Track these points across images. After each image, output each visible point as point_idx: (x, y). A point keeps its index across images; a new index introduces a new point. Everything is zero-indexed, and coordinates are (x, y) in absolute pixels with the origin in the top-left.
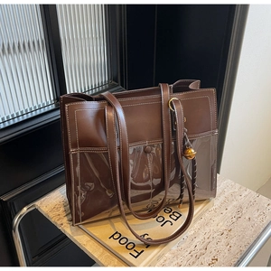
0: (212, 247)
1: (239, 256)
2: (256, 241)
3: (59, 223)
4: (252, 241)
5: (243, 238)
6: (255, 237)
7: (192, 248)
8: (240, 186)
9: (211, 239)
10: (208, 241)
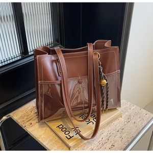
0: (112, 139)
1: (127, 144)
2: (137, 135)
3: (24, 125)
4: (135, 135)
5: (130, 133)
6: (137, 132)
7: (100, 139)
8: (130, 103)
9: (111, 134)
10: (110, 135)
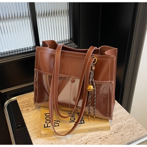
7: (79, 141)
10: (90, 140)
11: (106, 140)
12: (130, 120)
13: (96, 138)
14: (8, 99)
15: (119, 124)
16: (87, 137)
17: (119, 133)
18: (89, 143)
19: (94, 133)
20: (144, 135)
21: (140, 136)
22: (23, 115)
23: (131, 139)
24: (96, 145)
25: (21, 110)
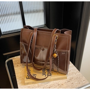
11: (62, 86)
12: (78, 74)
13: (56, 84)
14: (7, 59)
15: (71, 76)
16: (51, 84)
17: (71, 82)
18: (51, 87)
19: (55, 81)
20: (86, 84)
21: (84, 85)
22: (15, 68)
23: (78, 86)
24: (55, 89)
25: (14, 65)
